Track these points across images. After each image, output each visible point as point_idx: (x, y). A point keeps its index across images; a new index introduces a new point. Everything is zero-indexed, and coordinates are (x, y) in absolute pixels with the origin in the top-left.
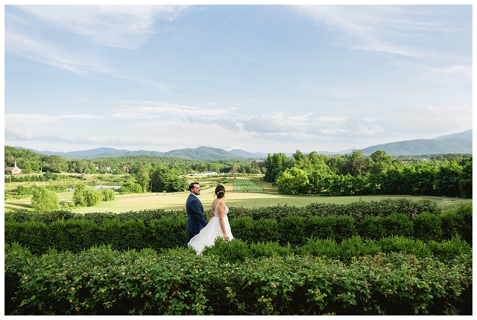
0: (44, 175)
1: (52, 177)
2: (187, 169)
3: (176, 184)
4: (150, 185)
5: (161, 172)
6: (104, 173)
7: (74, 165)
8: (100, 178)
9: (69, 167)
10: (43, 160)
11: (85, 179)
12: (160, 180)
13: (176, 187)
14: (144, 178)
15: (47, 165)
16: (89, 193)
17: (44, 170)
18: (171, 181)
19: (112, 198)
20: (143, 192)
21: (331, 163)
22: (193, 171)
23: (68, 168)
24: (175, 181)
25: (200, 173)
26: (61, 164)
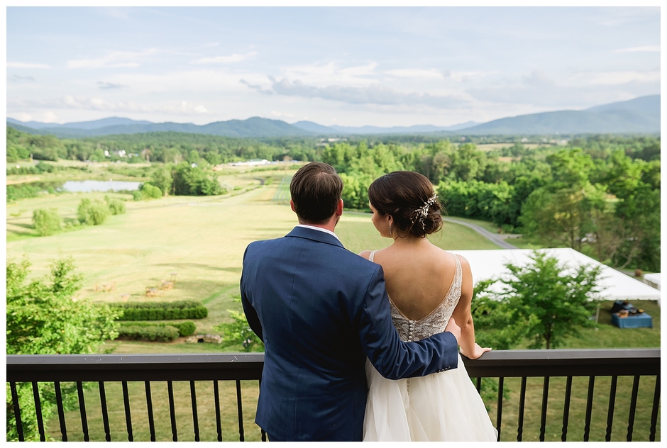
0: (37, 166)
1: (46, 168)
2: (228, 154)
3: (205, 185)
4: (172, 186)
5: (185, 170)
6: (116, 161)
7: (75, 149)
8: (110, 170)
9: (68, 152)
10: (32, 143)
11: (90, 172)
12: (185, 181)
13: (206, 189)
14: (164, 179)
15: (38, 150)
16: (94, 211)
17: (36, 157)
18: (199, 182)
19: (123, 211)
20: (163, 195)
21: (406, 159)
22: (236, 158)
23: (66, 154)
24: (204, 181)
25: (246, 162)
26: (56, 149)
